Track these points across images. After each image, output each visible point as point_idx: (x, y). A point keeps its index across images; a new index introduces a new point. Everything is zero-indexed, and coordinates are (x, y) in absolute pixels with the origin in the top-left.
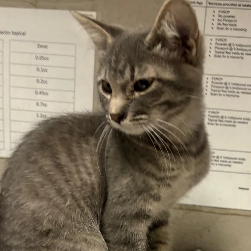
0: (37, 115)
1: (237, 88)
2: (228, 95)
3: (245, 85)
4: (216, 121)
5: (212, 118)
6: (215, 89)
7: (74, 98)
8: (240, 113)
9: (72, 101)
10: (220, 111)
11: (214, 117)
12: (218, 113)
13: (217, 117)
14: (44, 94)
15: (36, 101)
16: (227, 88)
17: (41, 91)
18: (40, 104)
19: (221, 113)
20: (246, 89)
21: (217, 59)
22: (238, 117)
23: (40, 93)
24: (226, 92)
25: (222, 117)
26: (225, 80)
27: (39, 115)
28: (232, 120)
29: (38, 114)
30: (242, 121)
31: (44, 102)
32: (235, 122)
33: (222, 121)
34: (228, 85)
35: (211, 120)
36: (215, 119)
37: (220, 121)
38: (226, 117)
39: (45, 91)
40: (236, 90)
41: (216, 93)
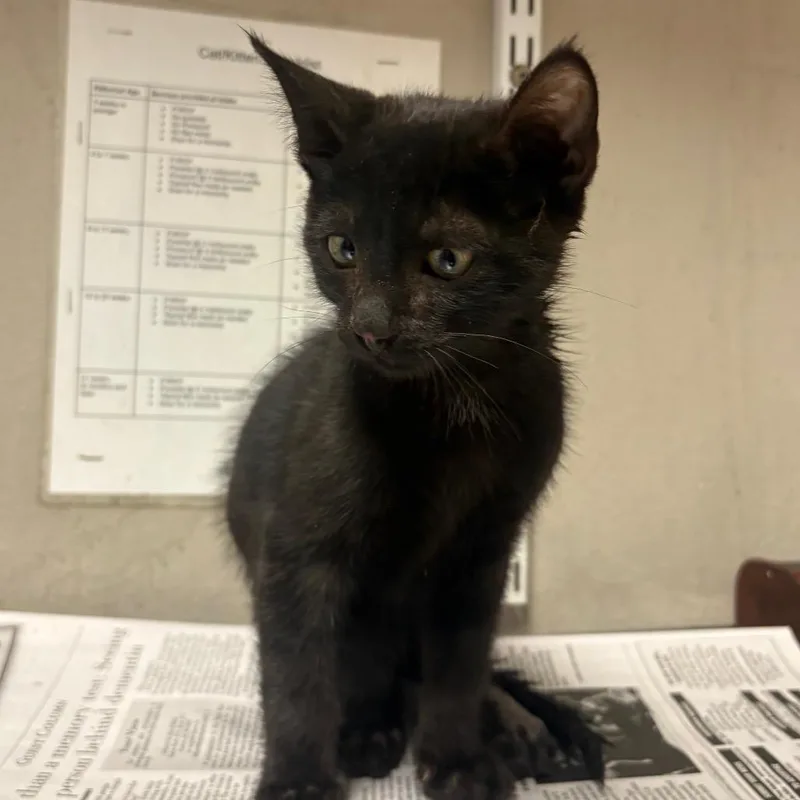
1: (220, 253)
2: (203, 267)
3: (235, 246)
4: (182, 317)
5: (174, 312)
6: (175, 253)
10: (188, 297)
11: (177, 309)
12: (185, 301)
13: (185, 309)
16: (200, 252)
19: (191, 302)
20: (239, 254)
24: (197, 259)
25: (194, 309)
26: (194, 236)
28: (216, 315)
32: (221, 318)
33: (195, 318)
34: (201, 247)
35: (173, 317)
36: (180, 312)
37: (190, 317)
38: (202, 310)
40: (219, 257)
41: (177, 261)
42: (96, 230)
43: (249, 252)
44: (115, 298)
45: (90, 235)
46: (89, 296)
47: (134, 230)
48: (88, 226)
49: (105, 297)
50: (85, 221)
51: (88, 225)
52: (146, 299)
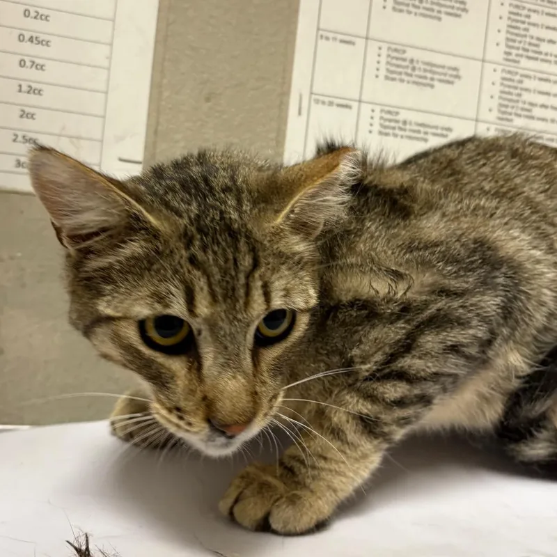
0: (18, 88)
1: (431, 71)
2: (415, 83)
3: (443, 67)
4: (394, 128)
5: (387, 123)
6: (393, 68)
7: (110, 58)
8: (435, 117)
9: (106, 64)
10: (401, 111)
11: (390, 121)
12: (397, 113)
13: (397, 121)
14: (40, 42)
15: (20, 57)
16: (414, 69)
17: (34, 35)
18: (28, 64)
19: (403, 115)
20: (445, 74)
21: (397, 15)
22: (432, 124)
23: (31, 39)
24: (411, 75)
25: (405, 123)
26: (410, 54)
27: (25, 88)
28: (422, 129)
29: (20, 86)
30: (439, 131)
31: (38, 61)
32: (426, 133)
33: (405, 130)
34: (415, 64)
35: (386, 127)
36: (393, 124)
37: (400, 129)
38: (410, 124)
39: (42, 37)
40: (429, 75)
41: (394, 76)
42: (327, 38)
43: (455, 73)
44: (339, 105)
45: (322, 43)
46: (317, 101)
47: (360, 43)
48: (322, 34)
49: (331, 104)
50: (318, 29)
51: (321, 32)
52: (366, 109)
